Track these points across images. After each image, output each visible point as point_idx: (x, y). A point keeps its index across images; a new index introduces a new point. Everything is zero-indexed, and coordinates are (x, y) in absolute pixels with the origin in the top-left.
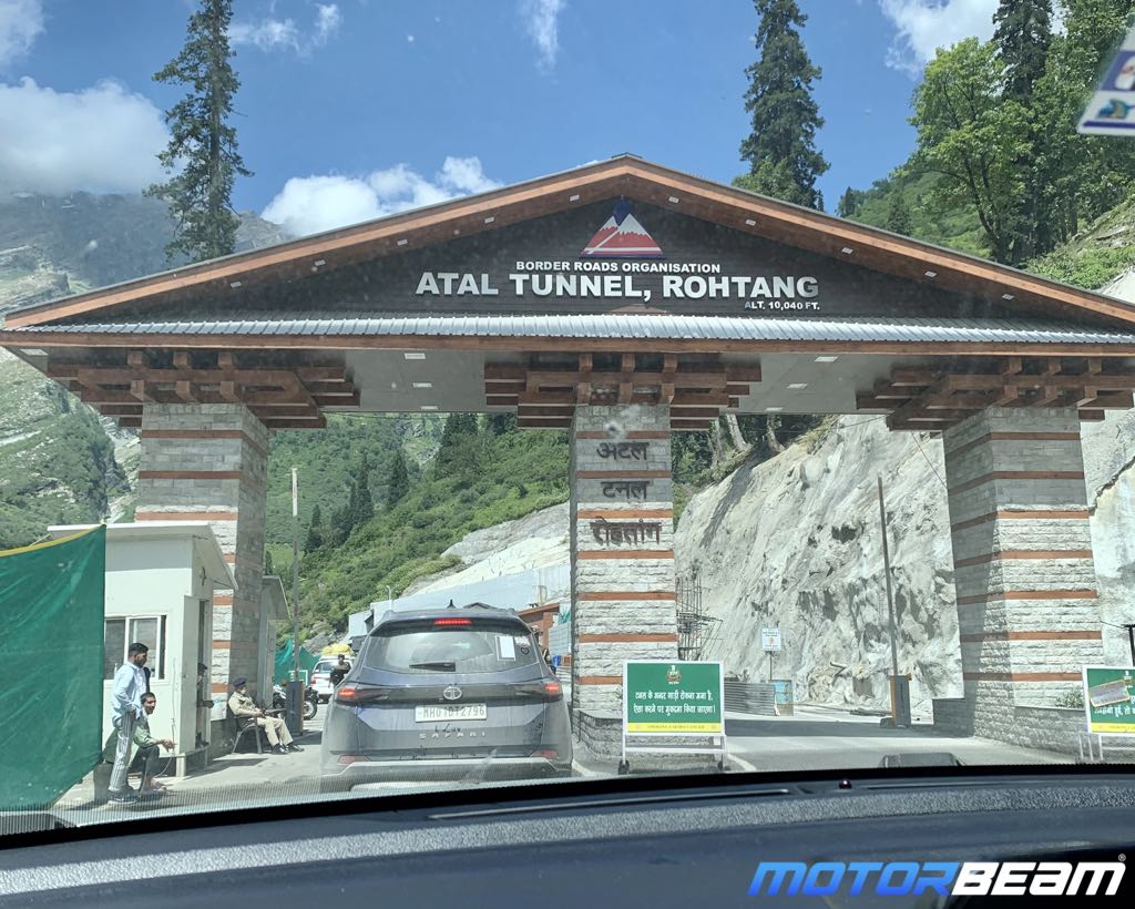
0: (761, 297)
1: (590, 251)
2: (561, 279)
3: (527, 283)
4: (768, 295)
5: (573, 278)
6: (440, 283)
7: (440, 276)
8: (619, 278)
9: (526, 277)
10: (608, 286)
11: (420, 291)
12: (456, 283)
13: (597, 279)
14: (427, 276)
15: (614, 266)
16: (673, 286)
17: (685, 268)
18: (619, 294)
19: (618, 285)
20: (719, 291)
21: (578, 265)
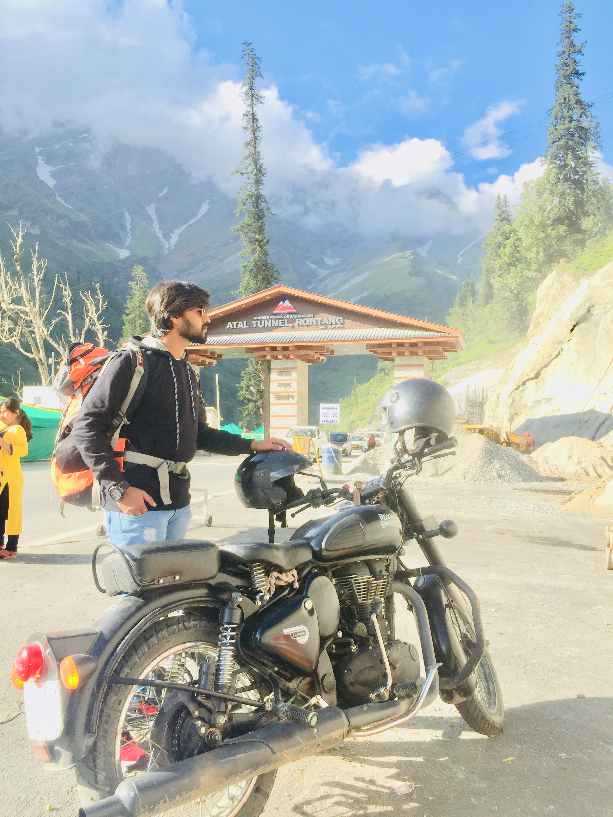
0: (325, 324)
1: (275, 312)
2: (266, 321)
3: (257, 323)
4: (327, 323)
5: (270, 321)
6: (233, 325)
7: (233, 323)
8: (283, 320)
9: (257, 321)
10: (280, 323)
11: (227, 328)
12: (237, 324)
13: (277, 321)
14: (230, 323)
15: (282, 317)
16: (299, 322)
17: (303, 316)
18: (283, 325)
19: (283, 323)
20: (312, 323)
21: (271, 317)
